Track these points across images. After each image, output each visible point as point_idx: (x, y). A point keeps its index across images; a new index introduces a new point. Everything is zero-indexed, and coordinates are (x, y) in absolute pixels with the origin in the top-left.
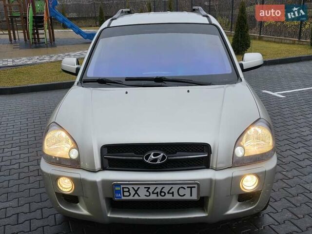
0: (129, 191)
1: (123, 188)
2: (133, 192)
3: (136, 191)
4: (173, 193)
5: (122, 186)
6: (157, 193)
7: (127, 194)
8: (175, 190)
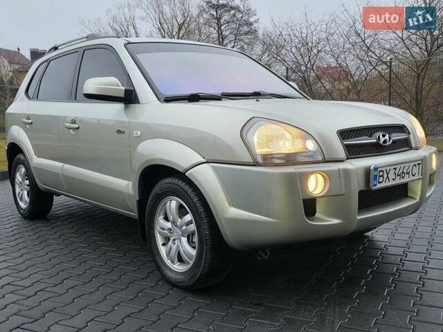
0: (382, 176)
1: (380, 171)
2: (385, 176)
3: (388, 174)
4: (409, 173)
5: (379, 169)
6: (400, 175)
7: (381, 179)
8: (410, 170)
